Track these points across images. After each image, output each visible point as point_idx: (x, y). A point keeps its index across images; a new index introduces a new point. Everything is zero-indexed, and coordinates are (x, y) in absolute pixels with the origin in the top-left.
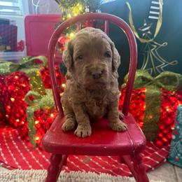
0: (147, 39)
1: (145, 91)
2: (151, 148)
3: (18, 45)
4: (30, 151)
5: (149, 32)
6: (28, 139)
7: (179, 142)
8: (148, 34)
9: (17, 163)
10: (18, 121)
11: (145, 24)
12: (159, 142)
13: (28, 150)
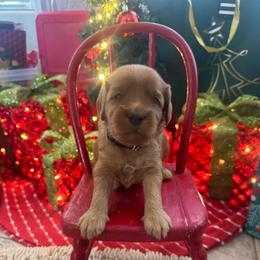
0: (217, 46)
2: (221, 211)
3: (28, 59)
4: (51, 216)
5: (220, 35)
8: (219, 38)
10: (32, 170)
11: (214, 24)
12: (233, 202)
13: (48, 215)
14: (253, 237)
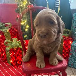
4: (9, 67)
6: (7, 62)
7: (72, 58)
9: (4, 74)
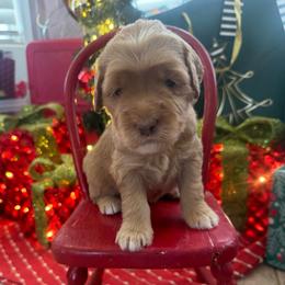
1: (221, 149)
3: (17, 89)
4: (39, 255)
5: (223, 57)
6: (35, 236)
8: (222, 60)
9: (18, 275)
11: (215, 45)
12: (250, 233)
13: (36, 254)
14: (275, 268)
